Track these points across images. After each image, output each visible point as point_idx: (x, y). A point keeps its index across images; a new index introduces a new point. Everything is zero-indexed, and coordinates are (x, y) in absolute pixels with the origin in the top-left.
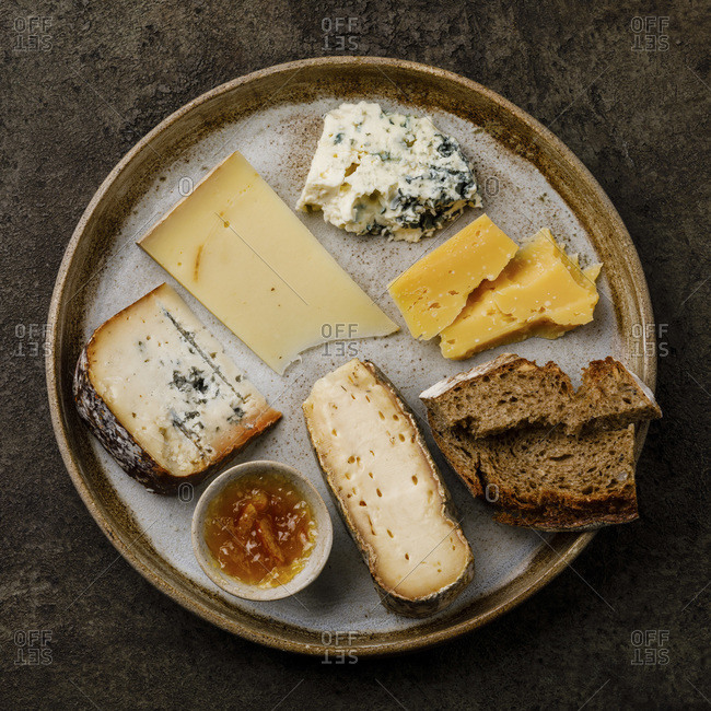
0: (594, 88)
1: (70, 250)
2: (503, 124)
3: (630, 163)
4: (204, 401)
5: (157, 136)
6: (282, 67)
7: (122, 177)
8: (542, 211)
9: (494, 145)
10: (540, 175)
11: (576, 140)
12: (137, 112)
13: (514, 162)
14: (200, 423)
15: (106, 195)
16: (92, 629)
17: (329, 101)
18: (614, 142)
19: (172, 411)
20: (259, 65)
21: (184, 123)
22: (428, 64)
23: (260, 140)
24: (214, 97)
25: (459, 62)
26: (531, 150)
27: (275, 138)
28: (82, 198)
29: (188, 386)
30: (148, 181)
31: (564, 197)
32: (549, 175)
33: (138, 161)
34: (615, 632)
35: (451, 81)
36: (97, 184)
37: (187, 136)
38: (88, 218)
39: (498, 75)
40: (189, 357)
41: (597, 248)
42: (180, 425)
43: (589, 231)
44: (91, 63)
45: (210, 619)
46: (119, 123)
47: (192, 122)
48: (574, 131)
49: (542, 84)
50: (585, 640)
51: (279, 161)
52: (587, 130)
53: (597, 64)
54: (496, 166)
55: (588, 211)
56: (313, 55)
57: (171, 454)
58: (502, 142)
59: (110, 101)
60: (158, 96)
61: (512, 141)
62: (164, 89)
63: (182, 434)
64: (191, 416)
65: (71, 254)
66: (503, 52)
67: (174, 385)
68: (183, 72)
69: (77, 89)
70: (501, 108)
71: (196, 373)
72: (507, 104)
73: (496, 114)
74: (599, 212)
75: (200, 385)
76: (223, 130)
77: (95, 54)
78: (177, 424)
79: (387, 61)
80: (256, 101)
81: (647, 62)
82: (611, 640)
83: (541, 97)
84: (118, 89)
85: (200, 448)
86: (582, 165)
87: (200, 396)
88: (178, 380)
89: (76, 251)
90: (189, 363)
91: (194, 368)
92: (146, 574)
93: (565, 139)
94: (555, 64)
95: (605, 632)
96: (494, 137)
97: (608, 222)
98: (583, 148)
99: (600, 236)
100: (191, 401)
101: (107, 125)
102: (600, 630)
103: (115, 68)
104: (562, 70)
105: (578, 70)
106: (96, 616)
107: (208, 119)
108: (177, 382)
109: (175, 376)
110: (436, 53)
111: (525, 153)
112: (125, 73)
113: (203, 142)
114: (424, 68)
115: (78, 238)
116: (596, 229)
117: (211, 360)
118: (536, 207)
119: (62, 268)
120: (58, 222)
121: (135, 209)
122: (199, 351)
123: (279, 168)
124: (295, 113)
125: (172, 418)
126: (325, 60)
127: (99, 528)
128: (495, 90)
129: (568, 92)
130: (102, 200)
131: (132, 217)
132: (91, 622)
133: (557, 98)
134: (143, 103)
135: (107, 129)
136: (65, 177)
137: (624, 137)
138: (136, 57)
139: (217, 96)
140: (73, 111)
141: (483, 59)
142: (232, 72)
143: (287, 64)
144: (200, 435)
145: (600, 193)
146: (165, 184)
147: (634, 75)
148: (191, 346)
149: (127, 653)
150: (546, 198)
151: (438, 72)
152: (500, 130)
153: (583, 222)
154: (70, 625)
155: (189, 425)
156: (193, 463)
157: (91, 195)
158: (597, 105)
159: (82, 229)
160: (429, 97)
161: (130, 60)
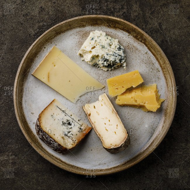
0: (160, 23)
1: (20, 67)
2: (136, 33)
3: (170, 44)
4: (72, 128)
5: (43, 36)
6: (77, 18)
7: (34, 47)
8: (146, 56)
9: (133, 39)
10: (146, 47)
11: (155, 37)
12: (38, 30)
13: (139, 43)
14: (72, 134)
15: (30, 52)
16: (26, 168)
17: (89, 27)
18: (165, 38)
19: (64, 132)
20: (70, 17)
21: (50, 33)
22: (116, 17)
23: (71, 37)
24: (58, 26)
25: (124, 17)
26: (143, 40)
27: (75, 37)
28: (23, 53)
29: (66, 125)
30: (41, 48)
31: (152, 53)
32: (148, 47)
33: (38, 43)
34: (166, 169)
35: (122, 22)
36: (27, 49)
37: (51, 36)
38: (25, 58)
39: (134, 20)
40: (65, 117)
41: (161, 66)
42: (67, 135)
43: (159, 62)
44: (26, 17)
45: (57, 165)
46: (33, 33)
47: (53, 33)
48: (155, 35)
49: (146, 22)
50: (158, 171)
51: (76, 43)
52: (158, 35)
53: (161, 17)
54: (134, 44)
55: (158, 56)
56: (85, 14)
57: (66, 143)
58: (136, 38)
59: (31, 27)
60: (43, 25)
61: (138, 38)
62: (45, 24)
63: (67, 137)
64: (69, 132)
65: (20, 68)
66: (136, 14)
67: (63, 125)
68: (50, 19)
69: (22, 24)
70: (135, 29)
71: (68, 121)
72: (137, 28)
73: (134, 30)
74: (161, 57)
75: (69, 124)
76: (61, 35)
77: (27, 14)
78: (66, 135)
79: (105, 16)
80: (70, 27)
81: (174, 17)
82: (165, 171)
83: (146, 26)
84: (33, 24)
85: (73, 140)
86: (157, 44)
87: (70, 127)
88: (64, 124)
89: (22, 67)
90: (66, 118)
91: (67, 120)
92: (40, 153)
93: (152, 37)
94: (150, 17)
95: (163, 169)
96: (133, 37)
97: (164, 59)
98: (157, 40)
99: (162, 63)
100: (68, 128)
101: (30, 33)
102: (162, 168)
103: (32, 18)
104: (152, 19)
105: (156, 19)
106: (27, 165)
107: (57, 32)
108: (63, 124)
109: (63, 123)
110: (118, 14)
111: (142, 41)
112: (35, 19)
113: (56, 38)
114: (115, 18)
115: (22, 64)
116: (161, 61)
117: (71, 117)
118: (144, 55)
119: (18, 72)
120: (17, 59)
121: (37, 56)
122: (68, 115)
123: (76, 45)
124: (80, 30)
125: (64, 134)
126: (88, 16)
127: (28, 141)
128: (134, 24)
129: (153, 24)
130: (29, 53)
131: (37, 58)
132: (25, 166)
133: (150, 26)
134: (39, 28)
135: (30, 34)
136: (19, 47)
137: (168, 37)
138: (38, 15)
139: (59, 26)
140: (21, 30)
141: (130, 16)
142: (63, 19)
143: (78, 17)
144: (72, 137)
145: (162, 52)
146: (45, 49)
147: (171, 20)
148: (65, 114)
149: (35, 174)
150: (147, 53)
151: (118, 19)
152: (135, 35)
153: (157, 59)
154: (20, 167)
155: (69, 135)
156: (72, 145)
157: (26, 52)
158: (161, 28)
159: (23, 61)
160: (116, 26)
161: (36, 16)
